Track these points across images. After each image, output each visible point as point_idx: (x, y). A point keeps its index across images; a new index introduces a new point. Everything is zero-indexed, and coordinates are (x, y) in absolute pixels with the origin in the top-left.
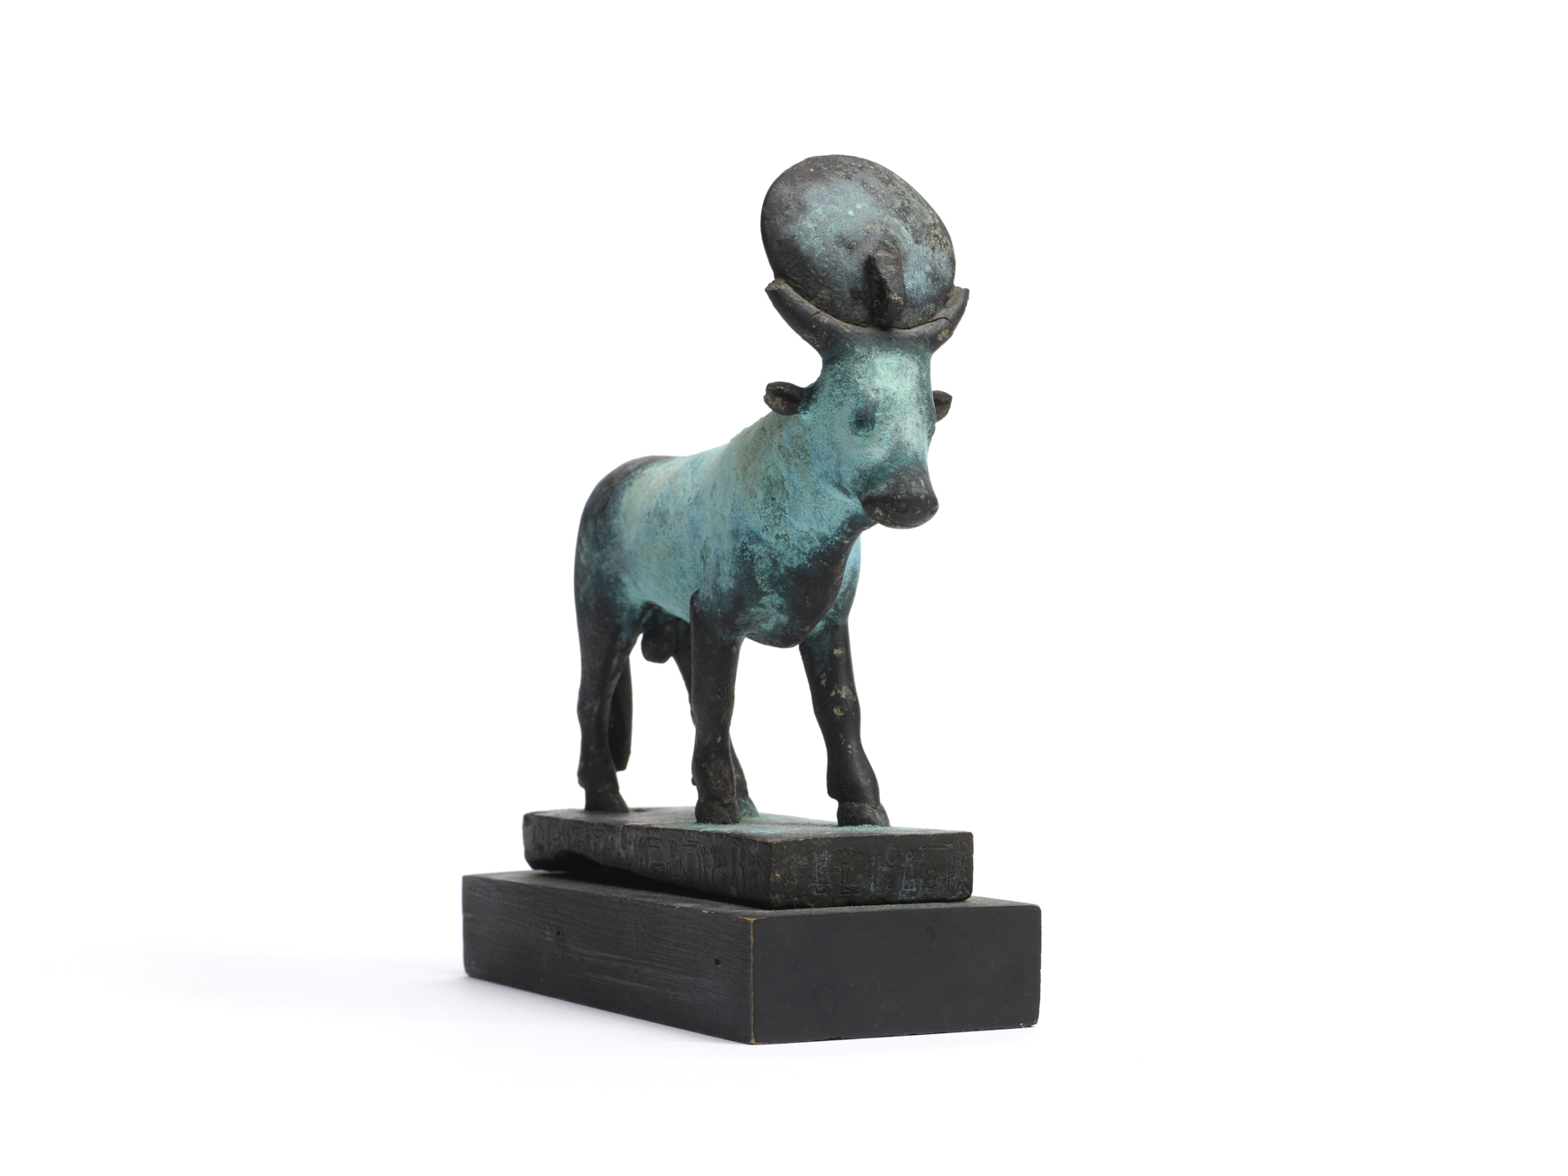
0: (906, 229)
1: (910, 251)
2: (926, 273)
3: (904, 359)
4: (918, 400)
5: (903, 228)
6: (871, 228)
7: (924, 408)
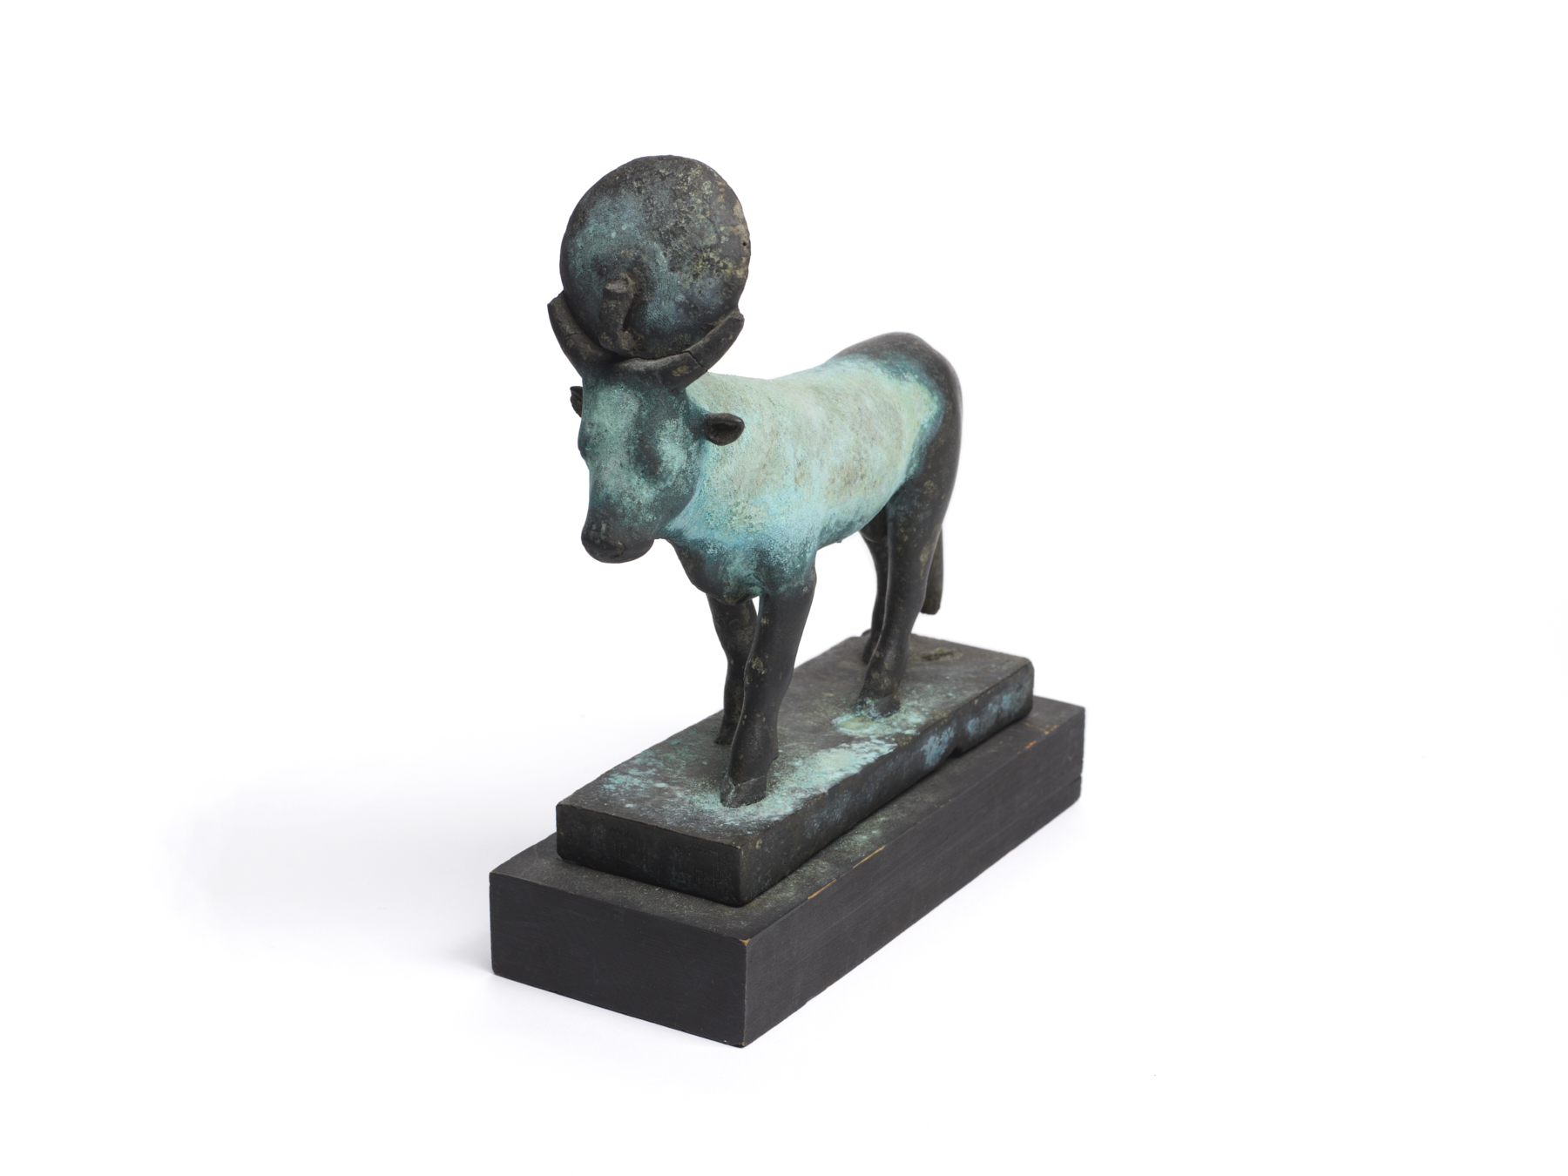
0: (665, 254)
1: (659, 280)
2: (676, 303)
3: (626, 395)
4: (629, 440)
5: (661, 254)
6: (624, 254)
7: (632, 448)
